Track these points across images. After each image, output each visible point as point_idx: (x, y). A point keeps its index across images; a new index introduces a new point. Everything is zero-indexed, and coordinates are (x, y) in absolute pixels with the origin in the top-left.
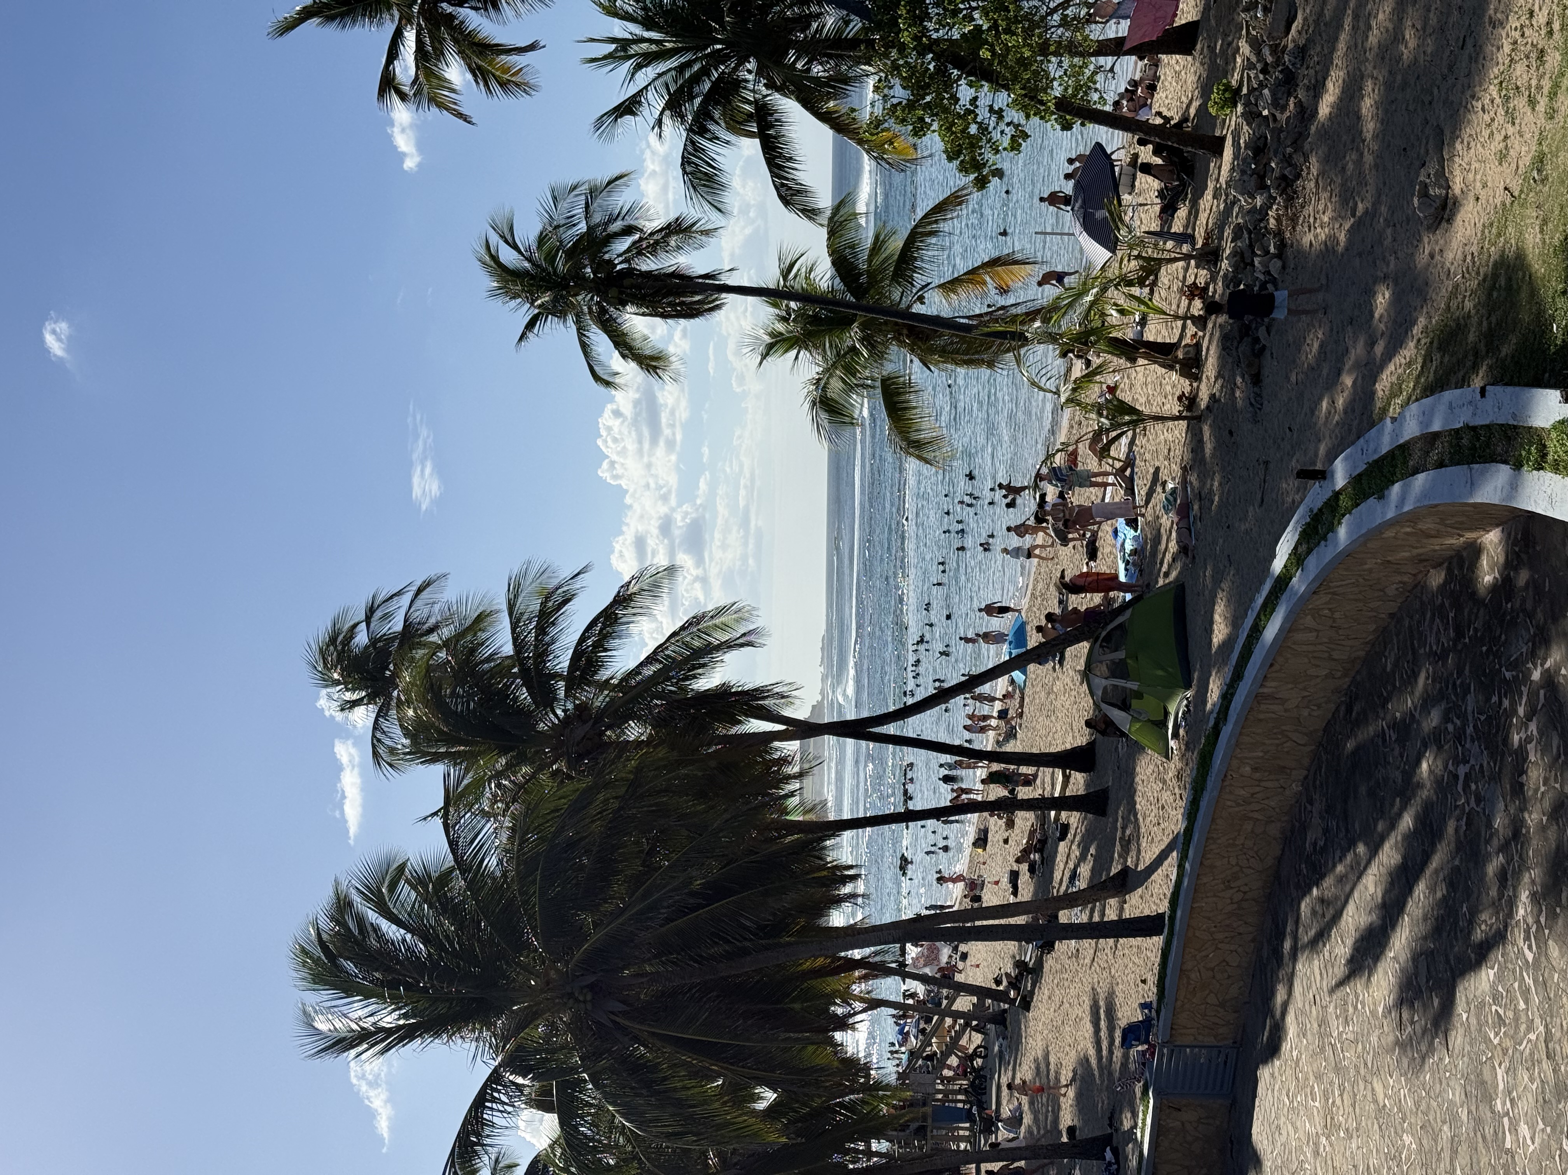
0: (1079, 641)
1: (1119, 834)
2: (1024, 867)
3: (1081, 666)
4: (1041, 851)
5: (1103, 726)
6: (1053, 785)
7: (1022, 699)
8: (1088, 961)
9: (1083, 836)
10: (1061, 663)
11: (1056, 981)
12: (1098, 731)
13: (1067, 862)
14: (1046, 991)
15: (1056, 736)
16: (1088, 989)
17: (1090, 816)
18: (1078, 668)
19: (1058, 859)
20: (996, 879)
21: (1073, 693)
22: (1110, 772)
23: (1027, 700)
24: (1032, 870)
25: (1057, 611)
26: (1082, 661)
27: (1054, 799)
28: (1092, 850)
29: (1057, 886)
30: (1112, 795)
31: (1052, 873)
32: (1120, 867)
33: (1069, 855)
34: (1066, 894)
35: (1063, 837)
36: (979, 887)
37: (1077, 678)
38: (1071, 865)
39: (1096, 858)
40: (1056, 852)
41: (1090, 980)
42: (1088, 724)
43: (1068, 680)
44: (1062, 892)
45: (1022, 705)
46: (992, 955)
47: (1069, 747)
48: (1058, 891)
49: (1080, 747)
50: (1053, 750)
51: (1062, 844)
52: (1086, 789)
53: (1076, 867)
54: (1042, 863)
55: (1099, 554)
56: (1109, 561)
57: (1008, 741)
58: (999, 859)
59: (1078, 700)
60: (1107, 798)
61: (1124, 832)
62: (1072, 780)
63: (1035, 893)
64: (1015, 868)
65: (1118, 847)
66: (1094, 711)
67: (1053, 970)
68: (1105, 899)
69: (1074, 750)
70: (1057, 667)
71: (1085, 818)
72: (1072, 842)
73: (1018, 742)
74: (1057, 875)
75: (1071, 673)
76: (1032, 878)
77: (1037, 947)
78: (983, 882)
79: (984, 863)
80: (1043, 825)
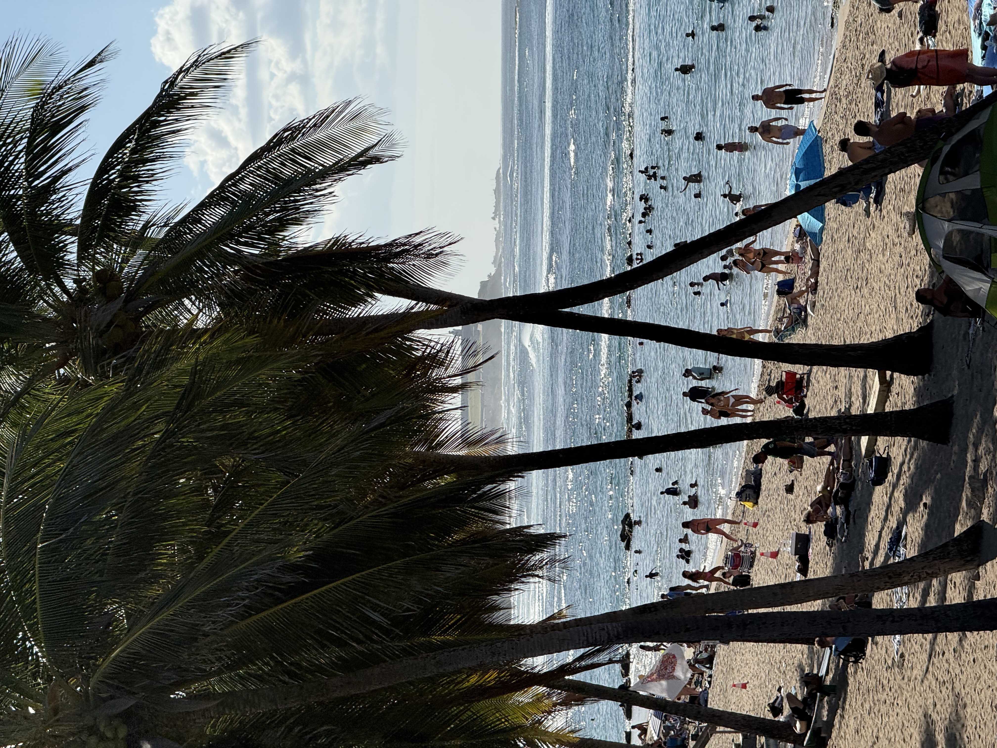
0: (907, 164)
1: (969, 470)
2: (818, 529)
3: (910, 206)
4: (844, 501)
5: (945, 300)
6: (865, 398)
7: (817, 262)
8: (918, 672)
9: (912, 477)
10: (878, 201)
11: (867, 706)
12: (936, 308)
13: (886, 519)
14: (852, 721)
15: (870, 319)
16: (918, 715)
17: (923, 444)
18: (906, 209)
19: (872, 514)
20: (775, 550)
21: (899, 249)
22: (955, 373)
23: (823, 264)
24: (830, 532)
25: (873, 118)
26: (912, 198)
27: (864, 417)
28: (927, 499)
29: (870, 556)
30: (959, 410)
31: (861, 536)
32: (969, 524)
33: (889, 506)
34: (885, 566)
35: (879, 479)
36: (746, 564)
37: (905, 224)
38: (893, 523)
39: (932, 510)
40: (869, 503)
41: (921, 702)
42: (921, 296)
43: (890, 230)
44: (878, 563)
45: (815, 273)
46: (767, 668)
47: (889, 335)
48: (872, 564)
49: (909, 336)
50: (865, 340)
51: (879, 490)
52: (918, 402)
53: (901, 523)
54: (847, 521)
55: (941, 25)
56: (957, 34)
57: (793, 330)
58: (778, 518)
59: (905, 262)
60: (951, 415)
61: (976, 467)
62: (895, 388)
63: (837, 567)
64: (804, 530)
65: (966, 493)
66: (932, 276)
67: (863, 689)
68: (946, 573)
69: (898, 339)
70: (872, 208)
71: (915, 448)
72: (895, 486)
73: (810, 331)
74: (871, 539)
75: (895, 217)
76: (830, 545)
77: (838, 653)
78: (753, 553)
79: (755, 525)
80: (848, 461)
